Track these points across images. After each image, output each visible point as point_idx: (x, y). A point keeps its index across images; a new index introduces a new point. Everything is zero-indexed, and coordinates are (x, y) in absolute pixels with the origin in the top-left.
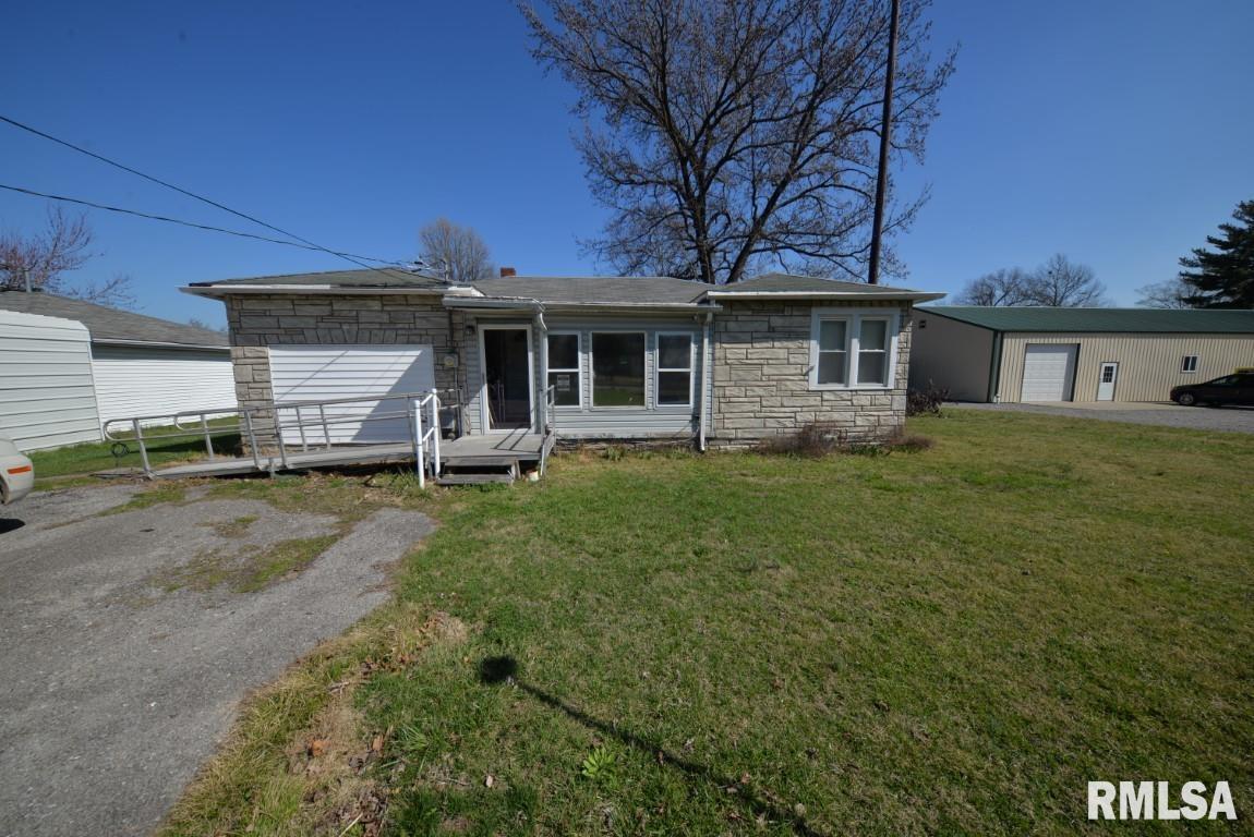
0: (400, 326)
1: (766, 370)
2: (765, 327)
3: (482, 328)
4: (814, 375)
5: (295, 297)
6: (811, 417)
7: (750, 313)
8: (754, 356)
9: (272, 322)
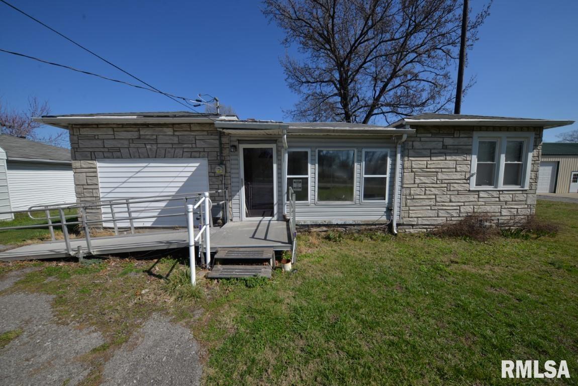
0: (185, 146)
1: (440, 176)
2: (440, 145)
3: (242, 147)
4: (474, 180)
5: (115, 126)
6: (469, 209)
7: (430, 135)
8: (432, 166)
9: (99, 143)
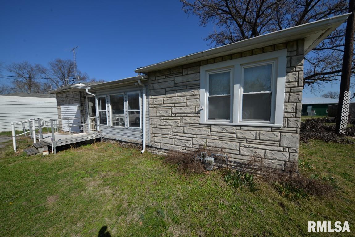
0: (75, 98)
1: (174, 110)
2: (172, 83)
3: (87, 97)
4: (205, 114)
6: (202, 142)
7: (164, 77)
8: (167, 102)
